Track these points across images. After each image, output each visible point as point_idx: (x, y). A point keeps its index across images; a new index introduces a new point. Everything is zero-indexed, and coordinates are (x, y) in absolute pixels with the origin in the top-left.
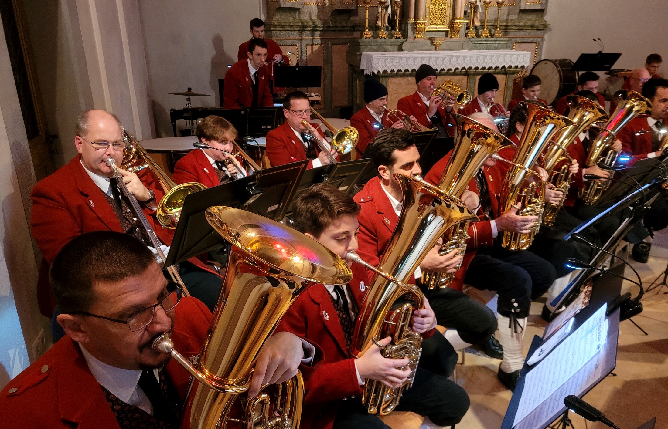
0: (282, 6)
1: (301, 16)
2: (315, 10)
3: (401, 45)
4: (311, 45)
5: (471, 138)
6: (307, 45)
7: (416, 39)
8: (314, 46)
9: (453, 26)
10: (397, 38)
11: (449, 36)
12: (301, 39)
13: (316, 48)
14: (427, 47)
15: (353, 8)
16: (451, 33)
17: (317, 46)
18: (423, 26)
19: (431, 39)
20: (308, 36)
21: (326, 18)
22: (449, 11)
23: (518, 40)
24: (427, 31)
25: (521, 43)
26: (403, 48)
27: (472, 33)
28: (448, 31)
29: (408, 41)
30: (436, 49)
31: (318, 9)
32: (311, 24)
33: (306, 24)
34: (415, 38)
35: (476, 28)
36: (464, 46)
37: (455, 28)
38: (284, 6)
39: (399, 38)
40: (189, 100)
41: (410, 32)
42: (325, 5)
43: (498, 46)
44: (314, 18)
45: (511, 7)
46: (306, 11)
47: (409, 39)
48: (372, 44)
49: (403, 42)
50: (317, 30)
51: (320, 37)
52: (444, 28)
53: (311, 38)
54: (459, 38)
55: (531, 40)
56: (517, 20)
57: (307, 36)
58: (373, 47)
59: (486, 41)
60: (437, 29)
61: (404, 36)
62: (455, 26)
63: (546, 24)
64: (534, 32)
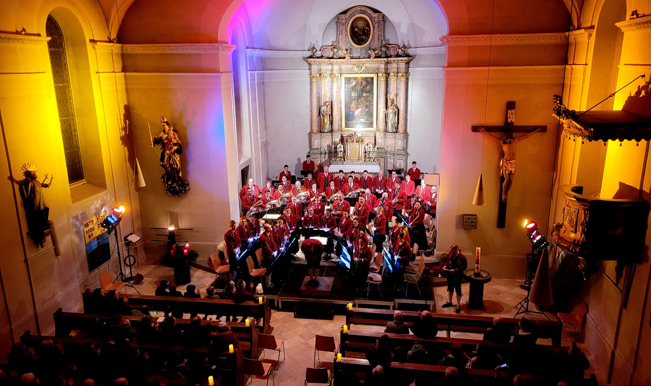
0: (314, 148)
3: (343, 163)
6: (323, 158)
7: (348, 162)
13: (326, 159)
16: (359, 160)
18: (350, 158)
19: (352, 162)
20: (323, 155)
21: (330, 150)
22: (358, 154)
30: (355, 166)
31: (327, 147)
32: (324, 152)
42: (330, 146)
43: (376, 164)
44: (326, 150)
46: (323, 148)
50: (327, 153)
51: (328, 156)
52: (357, 158)
56: (397, 152)
58: (335, 163)
60: (355, 158)
61: (345, 160)
62: (360, 158)
63: (408, 154)
64: (402, 156)
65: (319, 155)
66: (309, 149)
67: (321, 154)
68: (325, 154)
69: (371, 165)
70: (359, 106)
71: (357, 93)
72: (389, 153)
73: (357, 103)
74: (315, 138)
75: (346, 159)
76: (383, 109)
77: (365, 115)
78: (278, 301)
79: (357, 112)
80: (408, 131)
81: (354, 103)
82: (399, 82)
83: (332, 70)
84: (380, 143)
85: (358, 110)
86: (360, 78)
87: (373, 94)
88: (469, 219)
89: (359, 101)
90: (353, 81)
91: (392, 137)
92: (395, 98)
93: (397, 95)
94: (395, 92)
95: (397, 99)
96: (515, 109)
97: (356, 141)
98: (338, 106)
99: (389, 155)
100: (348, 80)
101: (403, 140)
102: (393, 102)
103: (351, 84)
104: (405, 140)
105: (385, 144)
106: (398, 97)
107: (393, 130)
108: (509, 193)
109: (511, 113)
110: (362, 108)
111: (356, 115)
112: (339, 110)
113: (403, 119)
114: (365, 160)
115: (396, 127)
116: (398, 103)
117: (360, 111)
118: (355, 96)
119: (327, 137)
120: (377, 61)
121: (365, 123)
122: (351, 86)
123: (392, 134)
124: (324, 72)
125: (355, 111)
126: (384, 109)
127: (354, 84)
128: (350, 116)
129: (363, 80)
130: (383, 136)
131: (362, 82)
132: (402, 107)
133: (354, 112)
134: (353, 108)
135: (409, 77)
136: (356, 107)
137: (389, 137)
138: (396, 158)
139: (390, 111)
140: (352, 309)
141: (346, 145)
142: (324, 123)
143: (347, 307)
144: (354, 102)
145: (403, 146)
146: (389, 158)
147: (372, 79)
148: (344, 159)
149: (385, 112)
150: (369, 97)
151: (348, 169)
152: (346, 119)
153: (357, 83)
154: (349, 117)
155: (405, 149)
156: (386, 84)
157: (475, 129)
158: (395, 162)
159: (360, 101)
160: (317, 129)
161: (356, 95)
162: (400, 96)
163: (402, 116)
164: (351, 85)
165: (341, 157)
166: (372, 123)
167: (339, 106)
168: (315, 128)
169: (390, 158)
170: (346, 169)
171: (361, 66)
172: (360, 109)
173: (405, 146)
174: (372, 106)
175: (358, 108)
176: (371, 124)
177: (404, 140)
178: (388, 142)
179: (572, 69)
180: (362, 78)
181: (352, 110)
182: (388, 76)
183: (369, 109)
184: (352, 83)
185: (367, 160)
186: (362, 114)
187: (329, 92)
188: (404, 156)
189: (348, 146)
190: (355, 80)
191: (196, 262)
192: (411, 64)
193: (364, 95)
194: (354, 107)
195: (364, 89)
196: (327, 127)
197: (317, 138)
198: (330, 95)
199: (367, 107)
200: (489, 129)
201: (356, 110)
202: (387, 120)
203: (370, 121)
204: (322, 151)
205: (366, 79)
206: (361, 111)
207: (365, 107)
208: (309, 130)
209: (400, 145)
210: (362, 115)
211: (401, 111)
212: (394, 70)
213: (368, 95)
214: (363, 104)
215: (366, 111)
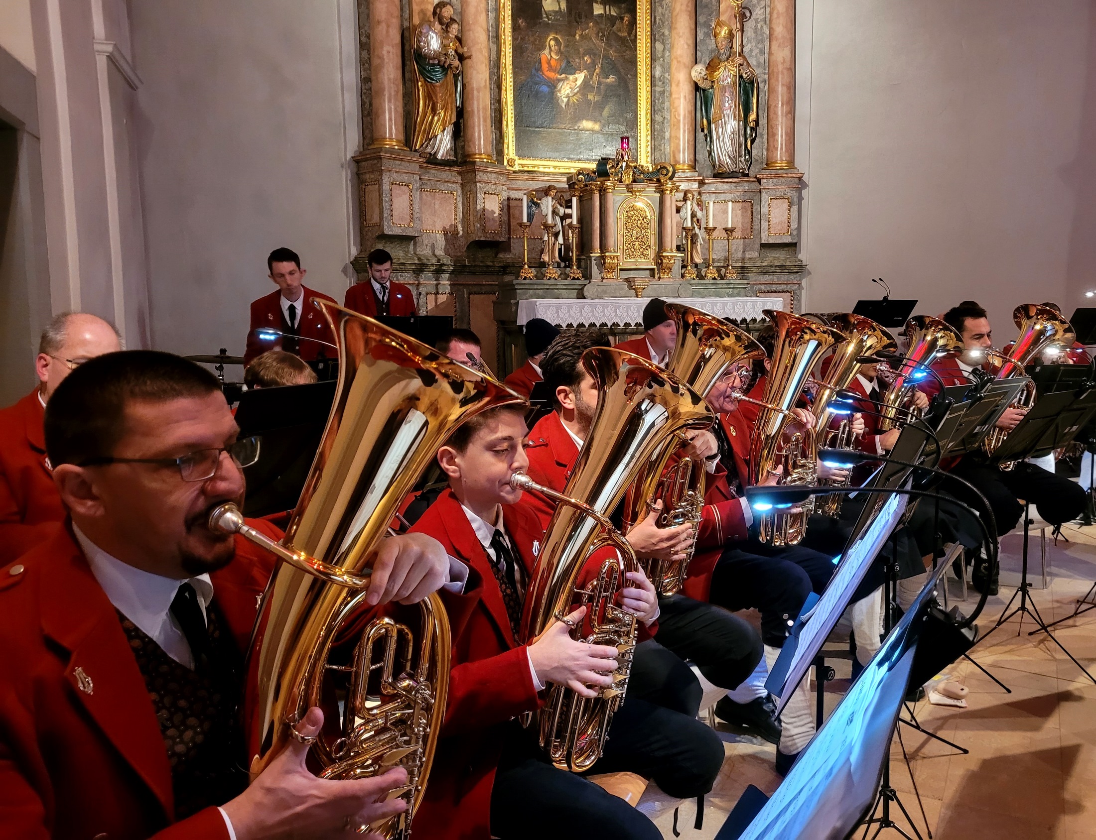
0: (386, 232)
1: (418, 250)
2: (441, 242)
3: (582, 289)
4: (434, 294)
5: (698, 336)
6: (427, 294)
7: (604, 281)
8: (439, 296)
9: (662, 262)
10: (574, 279)
11: (657, 276)
12: (418, 285)
13: (442, 298)
14: (623, 293)
15: (502, 239)
16: (659, 273)
17: (445, 296)
18: (615, 261)
19: (627, 280)
20: (429, 279)
21: (459, 254)
22: (653, 240)
23: (763, 288)
24: (621, 270)
25: (768, 292)
26: (586, 294)
27: (691, 273)
28: (653, 269)
29: (592, 283)
30: (637, 295)
31: (446, 240)
32: (434, 261)
33: (425, 261)
34: (603, 278)
35: (696, 265)
36: (681, 291)
37: (664, 265)
38: (390, 233)
39: (578, 279)
40: (220, 368)
41: (595, 270)
42: (458, 233)
43: (733, 293)
44: (440, 252)
45: (746, 240)
46: (426, 242)
47: (593, 280)
48: (535, 287)
49: (585, 285)
50: (444, 271)
51: (449, 283)
52: (647, 264)
53: (435, 282)
54: (671, 280)
55: (783, 287)
56: (758, 259)
57: (427, 280)
58: (538, 291)
59: (713, 284)
60: (638, 266)
61: (586, 276)
62: (664, 263)
63: (801, 265)
64: (785, 276)
68: (438, 272)
73: (567, 46)
74: (396, 178)
79: (568, 89)
81: (552, 43)
85: (571, 77)
89: (577, 37)
110: (591, 69)
111: (565, 100)
114: (683, 276)
115: (749, 148)
118: (555, 12)
119: (443, 187)
123: (732, 182)
125: (559, 80)
128: (540, 105)
133: (553, 86)
136: (564, 64)
137: (714, 196)
139: (724, 78)
141: (597, 197)
142: (434, 110)
144: (556, 40)
148: (582, 268)
152: (522, 119)
154: (533, 108)
159: (581, 36)
161: (563, 6)
168: (393, 133)
174: (629, 65)
181: (546, 74)
185: (688, 274)
186: (590, 97)
188: (792, 276)
194: (553, 63)
197: (406, 180)
201: (563, 76)
202: (704, 121)
204: (426, 256)
207: (602, 68)
208: (353, 142)
213: (613, 13)
214: (590, 52)
215: (607, 85)
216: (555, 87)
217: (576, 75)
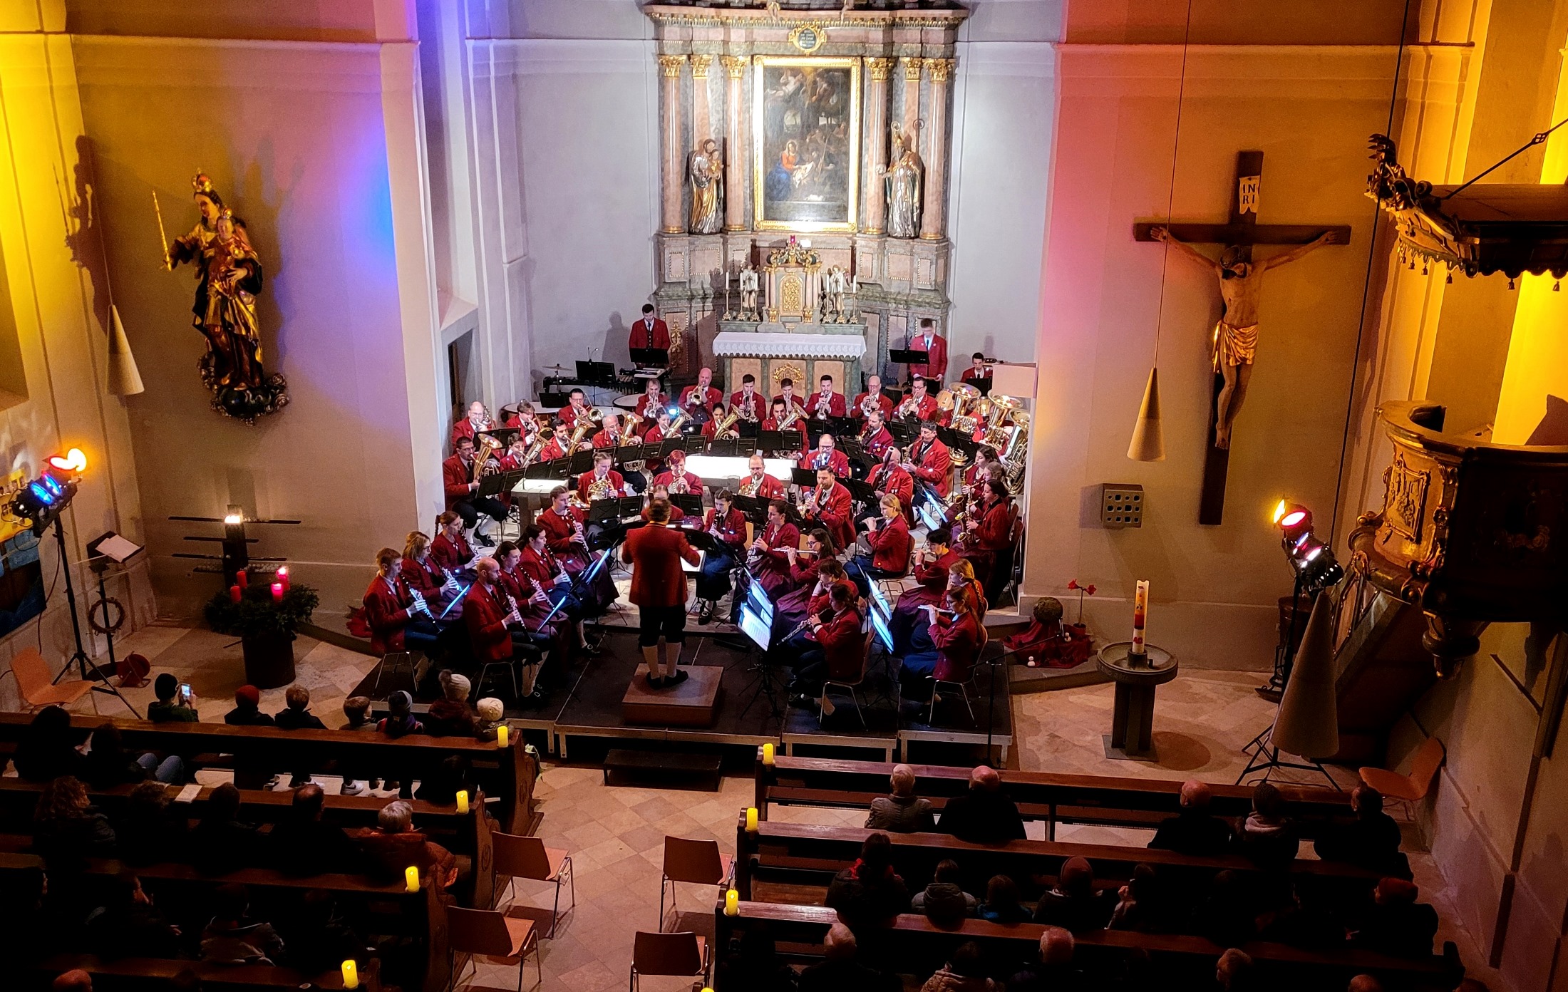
0: (671, 281)
1: (691, 287)
2: (707, 280)
3: (757, 328)
6: (697, 312)
7: (770, 323)
8: (705, 313)
11: (803, 321)
12: (691, 307)
14: (781, 330)
16: (805, 319)
17: (709, 313)
18: (777, 312)
19: (784, 323)
20: (699, 303)
21: (720, 286)
22: (801, 300)
24: (781, 316)
26: (759, 330)
28: (802, 316)
30: (789, 332)
31: (711, 279)
32: (701, 292)
33: (696, 293)
36: (817, 331)
37: (806, 315)
40: (557, 372)
42: (719, 273)
43: (855, 331)
44: (707, 286)
46: (697, 281)
48: (729, 325)
50: (708, 297)
51: (711, 304)
52: (798, 314)
53: (702, 305)
54: (811, 324)
56: (917, 296)
58: (729, 328)
60: (792, 314)
61: (762, 319)
62: (806, 313)
63: (948, 302)
64: (932, 310)
65: (685, 303)
66: (655, 283)
67: (691, 298)
68: (704, 298)
69: (839, 334)
70: (806, 157)
71: (799, 115)
72: (894, 299)
73: (800, 146)
74: (673, 250)
75: (765, 316)
76: (878, 167)
77: (824, 184)
78: (557, 738)
79: (801, 175)
80: (951, 233)
81: (790, 145)
82: (926, 84)
83: (726, 42)
84: (867, 268)
85: (803, 167)
86: (809, 70)
87: (847, 120)
88: (1118, 497)
89: (807, 140)
90: (790, 78)
91: (902, 251)
92: (913, 134)
93: (918, 126)
94: (913, 116)
95: (918, 136)
96: (1259, 173)
97: (797, 262)
98: (743, 155)
99: (894, 305)
100: (774, 75)
101: (934, 261)
102: (906, 147)
103: (784, 88)
104: (941, 262)
105: (881, 271)
106: (922, 132)
107: (907, 231)
108: (1235, 421)
109: (1250, 186)
110: (816, 161)
111: (798, 182)
112: (747, 167)
113: (934, 198)
114: (822, 320)
115: (915, 220)
116: (923, 150)
117: (808, 170)
118: (794, 126)
119: (710, 247)
120: (862, 19)
121: (823, 206)
122: (781, 93)
123: (903, 242)
124: (701, 48)
125: (794, 170)
126: (882, 168)
127: (791, 88)
128: (781, 187)
129: (820, 75)
130: (876, 246)
131: (815, 82)
132: (932, 162)
133: (790, 174)
134: (788, 162)
135: (957, 71)
136: (798, 159)
137: (893, 250)
138: (915, 315)
139: (899, 172)
140: (774, 762)
141: (767, 274)
142: (702, 205)
143: (759, 753)
144: (792, 143)
145: (936, 281)
146: (892, 313)
147: (847, 72)
148: (760, 314)
149: (882, 174)
150: (837, 129)
151: (771, 346)
152: (769, 196)
153: (802, 85)
154: (777, 190)
155: (941, 288)
156: (888, 91)
157: (1144, 232)
158: (911, 325)
159: (810, 139)
160: (680, 225)
161: (799, 121)
162: (927, 129)
163: (935, 189)
164: (782, 90)
165: (751, 310)
166: (845, 209)
167: (747, 154)
168: (674, 223)
169: (895, 313)
170: (765, 345)
171: (813, 33)
172: (809, 166)
173: (940, 279)
174: (843, 156)
175: (802, 162)
176: (841, 212)
177: (939, 261)
178: (891, 265)
179: (1430, 57)
180: (816, 69)
181: (786, 166)
182: (895, 65)
183: (836, 164)
184: (786, 84)
185: (829, 318)
186: (816, 179)
187: (717, 112)
188: (937, 310)
189: (773, 276)
190: (795, 77)
191: (311, 621)
192: (963, 31)
193: (823, 121)
194: (790, 159)
195: (822, 103)
196: (711, 218)
197: (680, 249)
198: (719, 120)
199: (830, 158)
200: (1183, 233)
201: (797, 167)
202: (888, 199)
203: (838, 203)
204: (696, 290)
205: (827, 73)
206: (813, 170)
207: (825, 159)
208: (655, 227)
209: (926, 275)
210: (815, 182)
211: (930, 173)
212: (911, 48)
213: (833, 122)
214: (817, 150)
215: (828, 170)
216: (792, 174)
217: (806, 166)
